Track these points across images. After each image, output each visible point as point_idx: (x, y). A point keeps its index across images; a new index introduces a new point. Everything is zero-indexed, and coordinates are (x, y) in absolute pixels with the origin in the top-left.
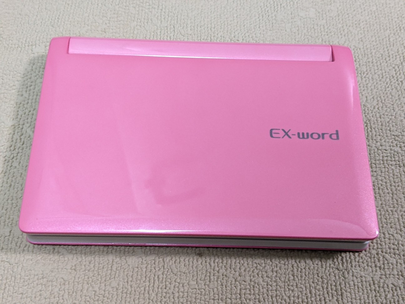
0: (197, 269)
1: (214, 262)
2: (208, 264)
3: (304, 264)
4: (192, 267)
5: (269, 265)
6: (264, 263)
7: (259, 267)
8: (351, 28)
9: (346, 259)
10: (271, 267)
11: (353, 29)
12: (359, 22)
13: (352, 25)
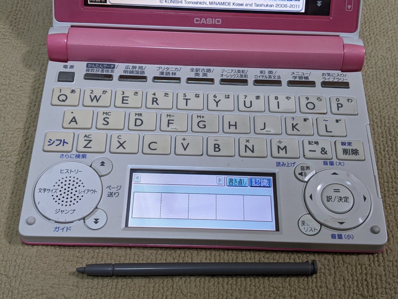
0: (209, 291)
1: (227, 284)
2: (220, 285)
3: (326, 289)
4: (204, 288)
5: (287, 289)
6: (282, 287)
7: (276, 291)
8: (378, 37)
9: (372, 284)
10: (289, 292)
11: (381, 37)
12: (387, 31)
13: (379, 33)
